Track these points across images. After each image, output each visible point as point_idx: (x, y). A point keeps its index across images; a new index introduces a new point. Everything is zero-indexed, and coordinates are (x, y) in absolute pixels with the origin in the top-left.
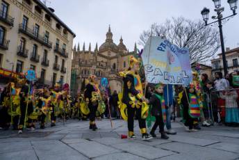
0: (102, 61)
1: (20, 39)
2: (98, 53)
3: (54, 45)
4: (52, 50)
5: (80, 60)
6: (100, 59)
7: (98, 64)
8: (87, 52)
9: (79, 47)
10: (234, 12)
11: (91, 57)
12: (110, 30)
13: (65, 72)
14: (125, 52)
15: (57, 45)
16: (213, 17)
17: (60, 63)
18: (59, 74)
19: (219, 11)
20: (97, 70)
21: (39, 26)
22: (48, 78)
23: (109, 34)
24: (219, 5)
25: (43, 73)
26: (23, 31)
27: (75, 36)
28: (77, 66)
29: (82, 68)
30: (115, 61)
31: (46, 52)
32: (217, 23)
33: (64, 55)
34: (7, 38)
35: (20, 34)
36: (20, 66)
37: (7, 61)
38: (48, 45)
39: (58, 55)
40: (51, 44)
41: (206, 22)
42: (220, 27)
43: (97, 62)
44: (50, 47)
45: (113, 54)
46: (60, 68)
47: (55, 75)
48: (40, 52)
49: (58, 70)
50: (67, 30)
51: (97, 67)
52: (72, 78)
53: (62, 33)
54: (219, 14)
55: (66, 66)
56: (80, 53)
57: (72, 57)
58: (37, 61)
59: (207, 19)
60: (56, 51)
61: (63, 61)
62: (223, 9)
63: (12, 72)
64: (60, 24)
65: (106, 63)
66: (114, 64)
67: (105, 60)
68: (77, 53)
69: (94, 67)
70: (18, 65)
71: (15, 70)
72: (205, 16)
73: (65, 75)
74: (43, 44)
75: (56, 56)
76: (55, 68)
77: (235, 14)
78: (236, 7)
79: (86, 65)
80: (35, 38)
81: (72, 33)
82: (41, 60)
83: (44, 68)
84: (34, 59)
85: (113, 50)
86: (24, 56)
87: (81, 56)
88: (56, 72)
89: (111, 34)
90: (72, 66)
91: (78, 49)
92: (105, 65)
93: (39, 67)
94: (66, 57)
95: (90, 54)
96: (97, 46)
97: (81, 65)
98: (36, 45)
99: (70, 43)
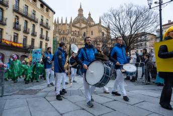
0: (76, 31)
1: (14, 17)
2: (73, 24)
3: (39, 20)
4: (38, 24)
5: (59, 30)
6: (74, 29)
7: (72, 33)
9: (58, 20)
11: (67, 27)
12: (81, 7)
13: (48, 40)
14: (92, 23)
15: (42, 20)
16: (156, 3)
17: (44, 33)
18: (44, 42)
20: (72, 37)
21: (27, 6)
22: (37, 45)
23: (81, 10)
25: (33, 41)
26: (16, 10)
27: (54, 13)
28: (57, 35)
29: (61, 36)
30: (84, 30)
31: (34, 26)
32: (158, 7)
33: (47, 27)
34: (5, 16)
35: (14, 13)
36: (16, 37)
37: (7, 33)
38: (34, 20)
40: (37, 20)
41: (150, 6)
42: (160, 10)
43: (72, 31)
44: (37, 22)
45: (83, 25)
46: (45, 38)
47: (41, 42)
48: (30, 26)
50: (48, 8)
51: (72, 35)
52: (54, 43)
53: (45, 11)
55: (49, 36)
56: (60, 24)
57: (53, 28)
58: (28, 33)
59: (151, 4)
60: (41, 25)
61: (47, 32)
63: (11, 41)
64: (43, 4)
66: (85, 33)
67: (78, 30)
68: (56, 25)
69: (70, 35)
70: (14, 36)
71: (12, 40)
72: (150, 2)
73: (49, 42)
74: (31, 20)
75: (42, 29)
76: (41, 37)
77: (172, 0)
79: (64, 34)
80: (25, 16)
81: (53, 11)
82: (31, 32)
83: (34, 38)
84: (26, 31)
85: (83, 22)
86: (19, 30)
87: (60, 27)
88: (42, 40)
89: (82, 10)
90: (54, 35)
91: (58, 22)
92: (77, 33)
93: (30, 37)
94: (49, 29)
95: (66, 25)
96: (71, 19)
97: (60, 34)
98: (26, 21)
99: (51, 18)
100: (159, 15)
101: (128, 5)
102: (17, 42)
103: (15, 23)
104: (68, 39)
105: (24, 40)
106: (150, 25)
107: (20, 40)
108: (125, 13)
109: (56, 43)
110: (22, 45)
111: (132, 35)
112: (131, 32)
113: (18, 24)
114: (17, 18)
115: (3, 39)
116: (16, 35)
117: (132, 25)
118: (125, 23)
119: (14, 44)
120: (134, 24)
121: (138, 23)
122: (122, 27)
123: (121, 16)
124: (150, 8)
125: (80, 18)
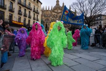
1: (19, 7)
2: (53, 10)
4: (32, 11)
6: (53, 13)
7: (53, 16)
8: (48, 11)
9: (44, 8)
11: (50, 12)
13: (38, 21)
15: (34, 8)
17: (36, 16)
20: (52, 18)
22: (31, 23)
25: (29, 21)
26: (19, 3)
27: (42, 4)
28: (43, 17)
29: (46, 18)
30: (60, 14)
31: (30, 12)
34: (14, 7)
35: (19, 5)
36: (20, 19)
37: (15, 17)
40: (32, 8)
43: (52, 15)
44: (31, 10)
45: (59, 11)
46: (36, 19)
48: (27, 12)
50: (38, 1)
53: (36, 3)
55: (38, 18)
56: (45, 11)
57: (41, 13)
58: (26, 17)
60: (34, 11)
61: (37, 16)
65: (56, 15)
66: (60, 16)
67: (56, 14)
68: (43, 11)
69: (51, 17)
70: (19, 18)
71: (18, 21)
74: (28, 8)
75: (34, 14)
76: (34, 19)
79: (47, 16)
80: (24, 6)
81: (41, 3)
82: (28, 16)
83: (30, 19)
85: (60, 9)
86: (21, 15)
87: (45, 13)
88: (34, 21)
89: (59, 1)
90: (41, 17)
92: (56, 16)
93: (27, 19)
94: (38, 14)
95: (49, 11)
96: (52, 7)
97: (45, 16)
98: (25, 10)
99: (40, 7)
102: (20, 22)
104: (50, 20)
105: (24, 21)
106: (105, 9)
107: (22, 21)
109: (43, 22)
110: (23, 24)
111: (92, 16)
112: (91, 14)
113: (21, 11)
114: (20, 8)
115: (13, 21)
116: (20, 18)
117: (92, 9)
118: (87, 8)
119: (19, 23)
121: (96, 8)
122: (85, 11)
123: (84, 4)
125: (57, 7)
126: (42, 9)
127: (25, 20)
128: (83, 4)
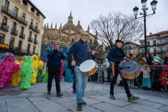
0: (64, 37)
1: (2, 17)
2: (62, 30)
3: (29, 23)
4: (28, 27)
5: (48, 34)
6: (63, 35)
7: (61, 38)
8: (54, 29)
9: (48, 25)
10: (154, 11)
11: (57, 33)
12: (71, 14)
13: (37, 44)
15: (32, 23)
16: (141, 14)
17: (33, 37)
18: (32, 45)
19: (145, 10)
21: (18, 9)
22: (24, 47)
23: (70, 18)
24: (145, 6)
25: (20, 43)
26: (5, 11)
27: (45, 18)
28: (46, 39)
29: (50, 41)
30: (73, 37)
31: (23, 28)
32: (143, 18)
33: (36, 31)
35: (3, 14)
36: (2, 37)
38: (23, 23)
39: (32, 31)
40: (27, 23)
41: (136, 17)
42: (145, 21)
45: (72, 32)
46: (33, 41)
47: (29, 45)
48: (19, 28)
49: (31, 42)
50: (39, 13)
51: (61, 41)
52: (42, 48)
53: (35, 15)
54: (144, 12)
55: (37, 39)
56: (49, 29)
57: (42, 32)
58: (16, 35)
59: (137, 14)
60: (31, 28)
61: (36, 35)
62: (147, 9)
64: (34, 8)
65: (67, 38)
66: (73, 39)
67: (66, 36)
68: (46, 29)
69: (58, 40)
72: (136, 12)
73: (37, 46)
74: (20, 22)
75: (31, 32)
76: (30, 40)
77: (154, 13)
78: (155, 8)
79: (53, 39)
80: (14, 17)
82: (19, 35)
83: (21, 40)
84: (14, 33)
86: (6, 31)
87: (49, 32)
88: (30, 43)
89: (72, 17)
90: (42, 39)
91: (48, 27)
93: (17, 40)
94: (38, 33)
95: (56, 31)
96: (61, 25)
97: (49, 38)
98: (15, 23)
99: (41, 23)
100: (144, 25)
101: (116, 13)
102: (3, 43)
103: (3, 23)
105: (10, 42)
106: (135, 33)
108: (113, 20)
109: (44, 47)
110: (8, 47)
114: (6, 19)
118: (113, 31)
120: (121, 31)
121: (125, 31)
122: (110, 34)
123: (109, 24)
124: (136, 18)
125: (70, 25)
126: (45, 26)
127: (12, 41)
128: (107, 23)
